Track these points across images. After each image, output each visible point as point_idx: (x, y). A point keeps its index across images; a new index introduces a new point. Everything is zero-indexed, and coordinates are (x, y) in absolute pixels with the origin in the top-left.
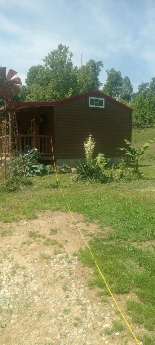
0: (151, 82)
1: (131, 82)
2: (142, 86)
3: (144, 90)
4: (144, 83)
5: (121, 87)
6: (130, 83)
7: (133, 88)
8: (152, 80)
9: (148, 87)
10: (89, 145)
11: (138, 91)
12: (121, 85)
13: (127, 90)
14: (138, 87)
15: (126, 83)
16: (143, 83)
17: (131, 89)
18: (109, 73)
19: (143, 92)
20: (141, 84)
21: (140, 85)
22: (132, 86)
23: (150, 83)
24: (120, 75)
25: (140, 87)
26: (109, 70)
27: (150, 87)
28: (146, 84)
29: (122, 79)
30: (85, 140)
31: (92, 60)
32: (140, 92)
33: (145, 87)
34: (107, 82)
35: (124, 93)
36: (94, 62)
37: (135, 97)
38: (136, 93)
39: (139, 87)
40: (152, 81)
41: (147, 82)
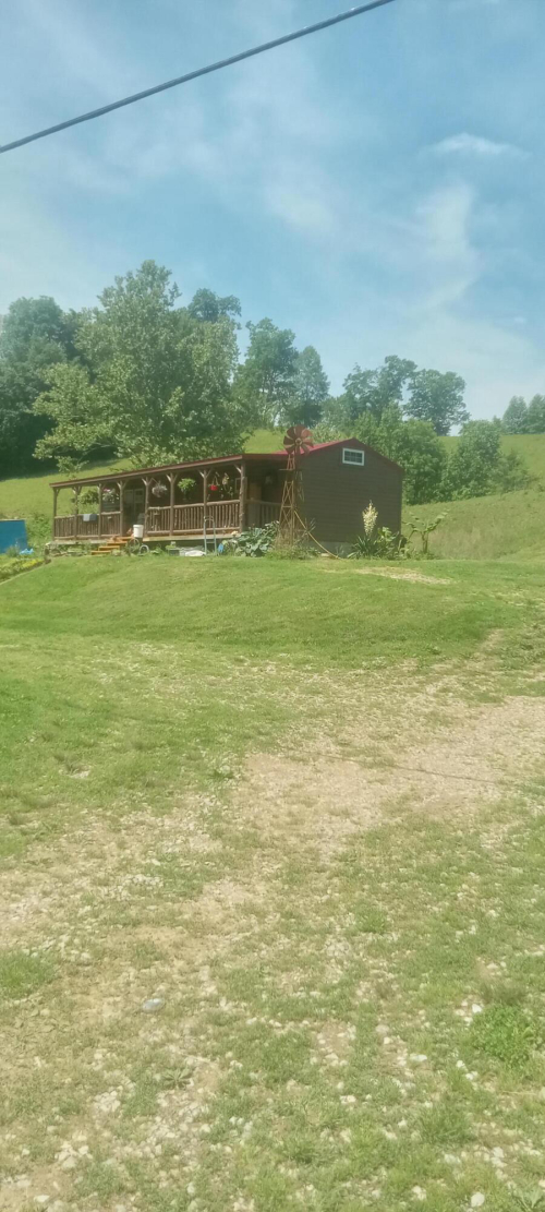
0: (384, 369)
1: (322, 363)
2: (355, 377)
3: (360, 392)
4: (363, 370)
5: (291, 379)
6: (320, 367)
7: (329, 384)
8: (386, 362)
9: (375, 384)
10: (370, 516)
11: (343, 391)
12: (292, 371)
13: (311, 389)
14: (344, 382)
15: (308, 365)
16: (358, 368)
17: (323, 386)
18: (254, 330)
19: (358, 396)
20: (354, 373)
21: (349, 375)
22: (326, 378)
23: (379, 371)
24: (289, 343)
25: (350, 382)
26: (255, 322)
27: (381, 384)
28: (369, 374)
29: (297, 353)
30: (364, 508)
31: (205, 290)
32: (349, 396)
33: (364, 382)
34: (247, 357)
35: (303, 396)
36: (212, 297)
37: (332, 410)
38: (335, 397)
39: (346, 380)
40: (387, 365)
41: (372, 369)
